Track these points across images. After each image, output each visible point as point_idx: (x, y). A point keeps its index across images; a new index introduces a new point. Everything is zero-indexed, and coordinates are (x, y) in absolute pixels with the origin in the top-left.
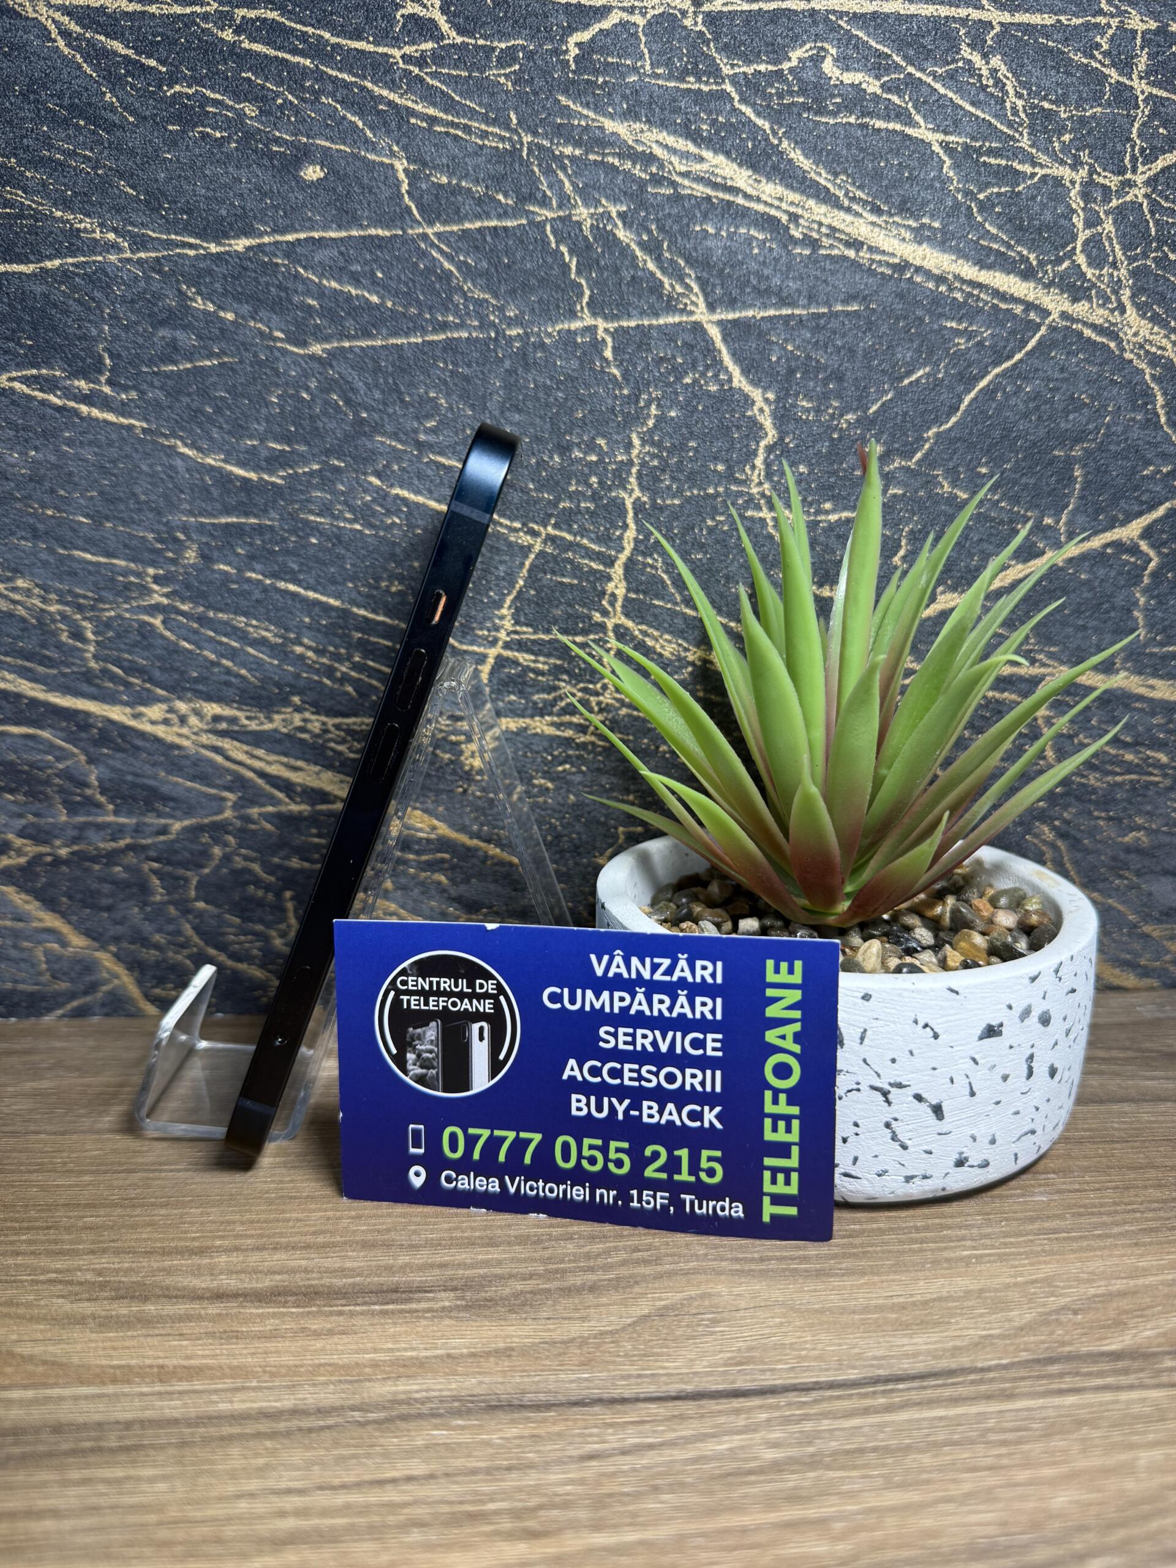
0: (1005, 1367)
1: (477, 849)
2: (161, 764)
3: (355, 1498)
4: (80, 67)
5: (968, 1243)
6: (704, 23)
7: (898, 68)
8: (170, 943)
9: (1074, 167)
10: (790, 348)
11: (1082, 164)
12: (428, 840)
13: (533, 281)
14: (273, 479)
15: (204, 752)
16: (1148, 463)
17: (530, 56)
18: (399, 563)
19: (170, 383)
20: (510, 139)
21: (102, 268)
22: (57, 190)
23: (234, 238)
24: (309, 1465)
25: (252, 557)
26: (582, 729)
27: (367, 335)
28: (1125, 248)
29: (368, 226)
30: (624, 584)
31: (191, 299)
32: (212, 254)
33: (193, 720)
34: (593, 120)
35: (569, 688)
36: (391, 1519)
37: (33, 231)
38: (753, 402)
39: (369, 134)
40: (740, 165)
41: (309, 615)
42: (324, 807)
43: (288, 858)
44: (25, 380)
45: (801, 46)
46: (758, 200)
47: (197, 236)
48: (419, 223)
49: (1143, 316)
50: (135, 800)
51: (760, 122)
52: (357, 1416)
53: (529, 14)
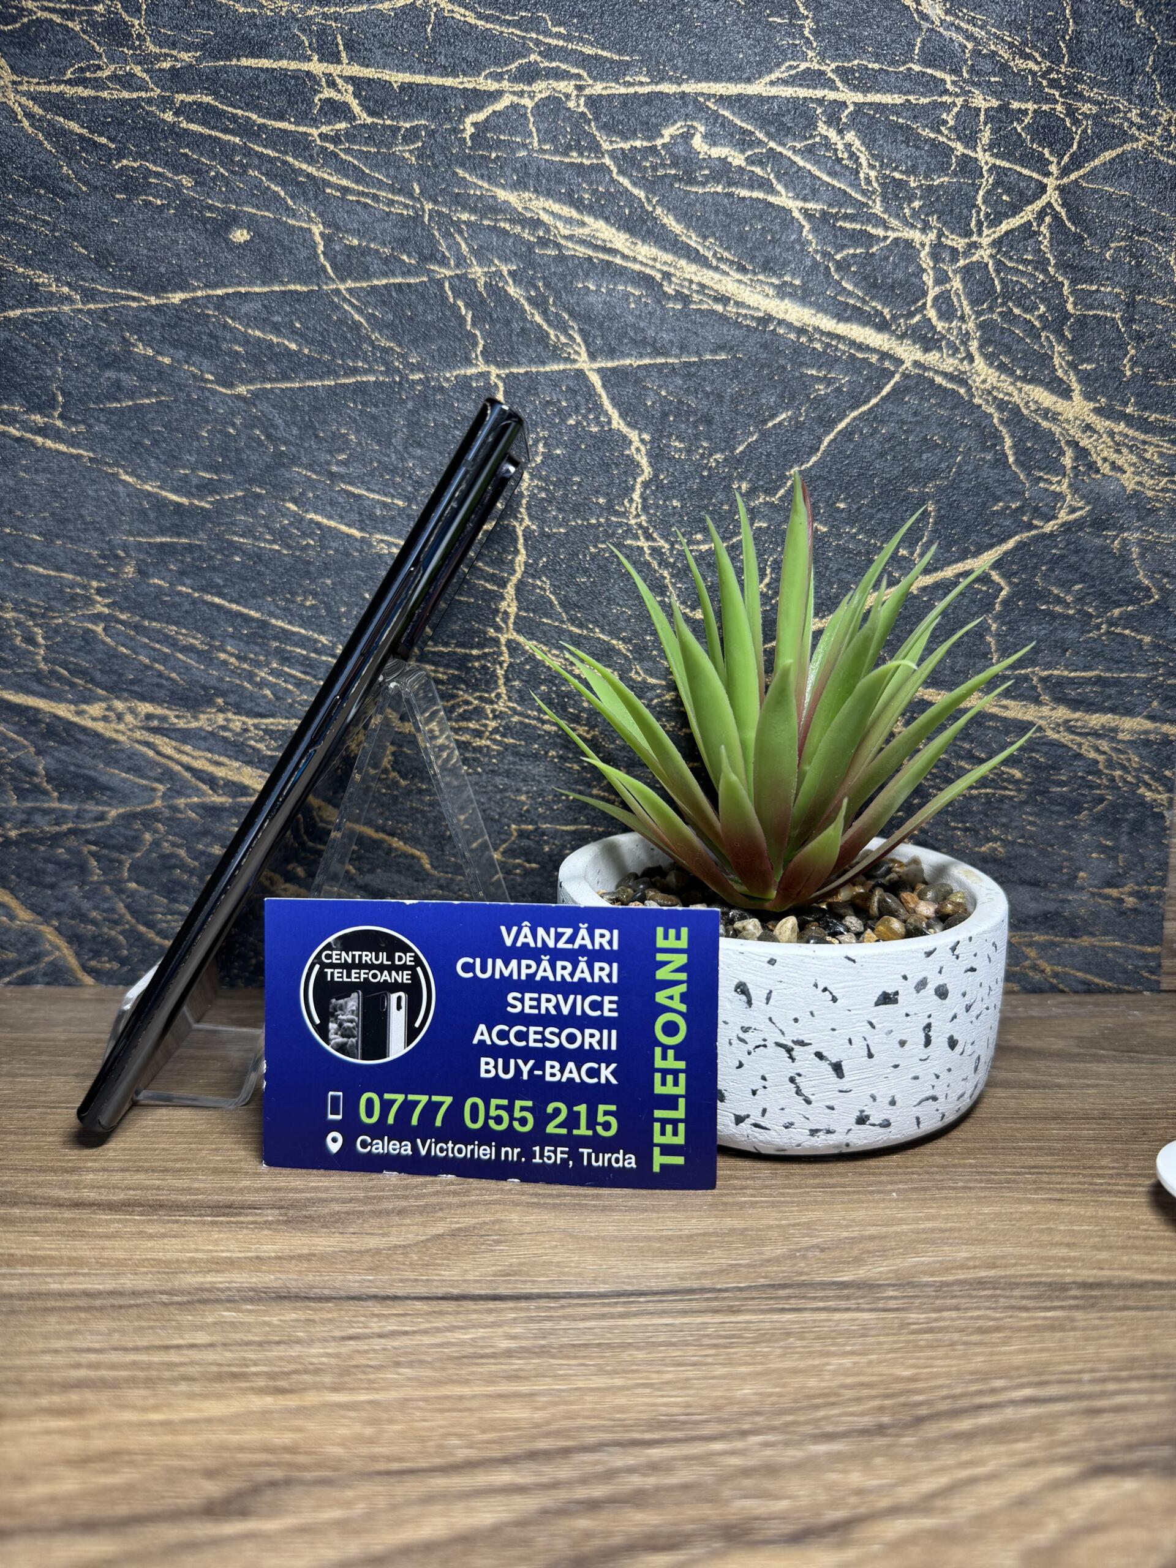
0: (740, 1289)
1: (382, 841)
2: (100, 756)
3: (143, 1357)
4: (41, 144)
5: (749, 1191)
6: (586, 105)
7: (760, 143)
8: (105, 919)
9: (923, 230)
10: (663, 393)
11: (931, 228)
13: (434, 332)
14: (203, 504)
15: (137, 746)
16: (997, 499)
17: (431, 134)
18: (313, 580)
19: (115, 418)
20: (413, 207)
21: (56, 318)
22: (19, 250)
23: (171, 292)
24: (112, 1331)
25: (182, 573)
26: (478, 734)
27: (286, 378)
28: (973, 303)
29: (288, 282)
30: (515, 604)
31: (134, 345)
32: (152, 306)
33: (129, 718)
34: (487, 190)
35: (467, 697)
36: (167, 1374)
38: (631, 442)
39: (290, 202)
40: (618, 229)
41: (232, 625)
42: (243, 799)
43: (211, 845)
45: (673, 124)
46: (635, 260)
47: (140, 290)
48: (333, 280)
49: (991, 365)
50: (77, 788)
51: (636, 191)
52: (164, 1298)
53: (430, 98)
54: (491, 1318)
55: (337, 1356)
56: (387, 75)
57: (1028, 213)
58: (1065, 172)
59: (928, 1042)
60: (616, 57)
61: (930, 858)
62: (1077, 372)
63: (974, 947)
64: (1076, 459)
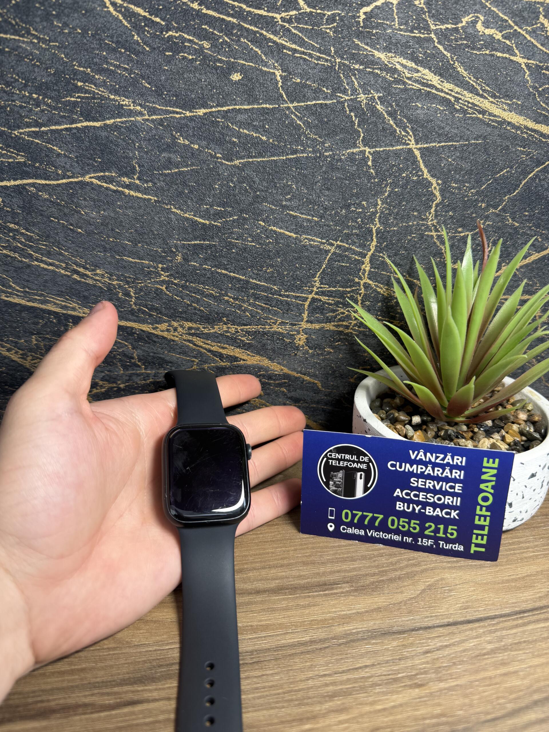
1: (299, 378)
2: (165, 348)
4: (121, 22)
6: (424, 3)
7: (511, 27)
10: (450, 160)
12: (279, 375)
13: (338, 131)
14: (216, 223)
15: (184, 342)
17: (342, 19)
18: (271, 259)
19: (168, 179)
20: (330, 60)
21: (134, 123)
22: (111, 85)
23: (198, 109)
25: (206, 259)
26: (347, 327)
27: (261, 155)
29: (262, 104)
30: (369, 265)
31: (177, 139)
32: (188, 117)
33: (180, 329)
34: (370, 51)
35: (342, 310)
37: (100, 106)
38: (432, 184)
39: (264, 58)
40: (435, 74)
41: (231, 283)
42: (236, 364)
44: (98, 178)
45: (468, 16)
46: (442, 91)
47: (181, 108)
48: (286, 103)
50: (154, 363)
51: (445, 53)
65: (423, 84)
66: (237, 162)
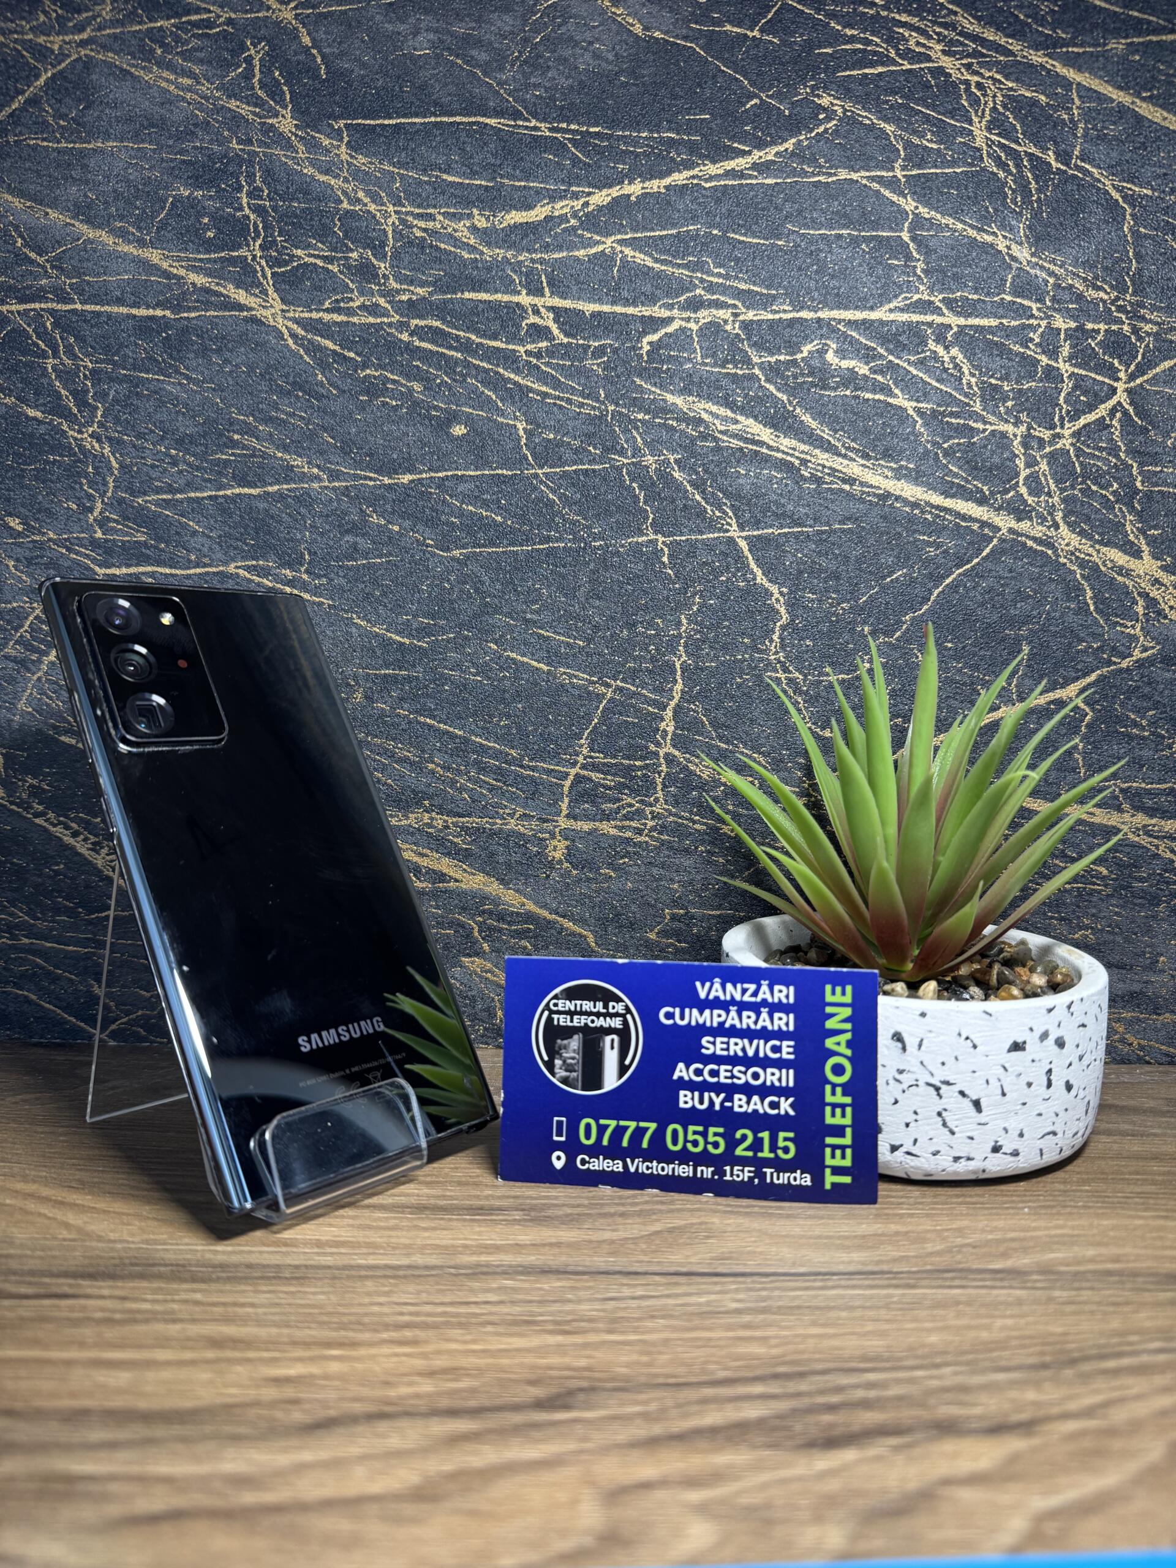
0: (913, 1272)
1: (555, 922)
4: (301, 357)
6: (740, 328)
7: (881, 356)
9: (1016, 425)
10: (799, 555)
11: (1022, 422)
12: (517, 914)
13: (613, 508)
14: (421, 644)
16: (1081, 640)
17: (615, 351)
18: (508, 705)
19: (351, 573)
20: (599, 408)
21: (306, 492)
22: (279, 439)
23: (401, 474)
25: (401, 699)
26: (639, 832)
27: (492, 544)
28: (1057, 482)
29: (497, 468)
30: (673, 723)
31: (369, 516)
32: (386, 485)
34: (659, 395)
35: (629, 800)
37: (261, 466)
38: (772, 595)
39: (500, 404)
40: (765, 426)
41: (440, 741)
42: (440, 886)
44: (248, 569)
45: (810, 343)
46: (778, 450)
47: (376, 472)
48: (532, 466)
49: (1073, 531)
51: (780, 395)
52: (452, 1271)
53: (615, 323)
54: (718, 1288)
55: (603, 1310)
56: (581, 306)
57: (1102, 410)
58: (1132, 377)
59: (1049, 1085)
60: (765, 291)
61: (1035, 940)
62: (1146, 538)
63: (1085, 1006)
64: (1146, 608)
65: (746, 440)
66: (456, 553)
